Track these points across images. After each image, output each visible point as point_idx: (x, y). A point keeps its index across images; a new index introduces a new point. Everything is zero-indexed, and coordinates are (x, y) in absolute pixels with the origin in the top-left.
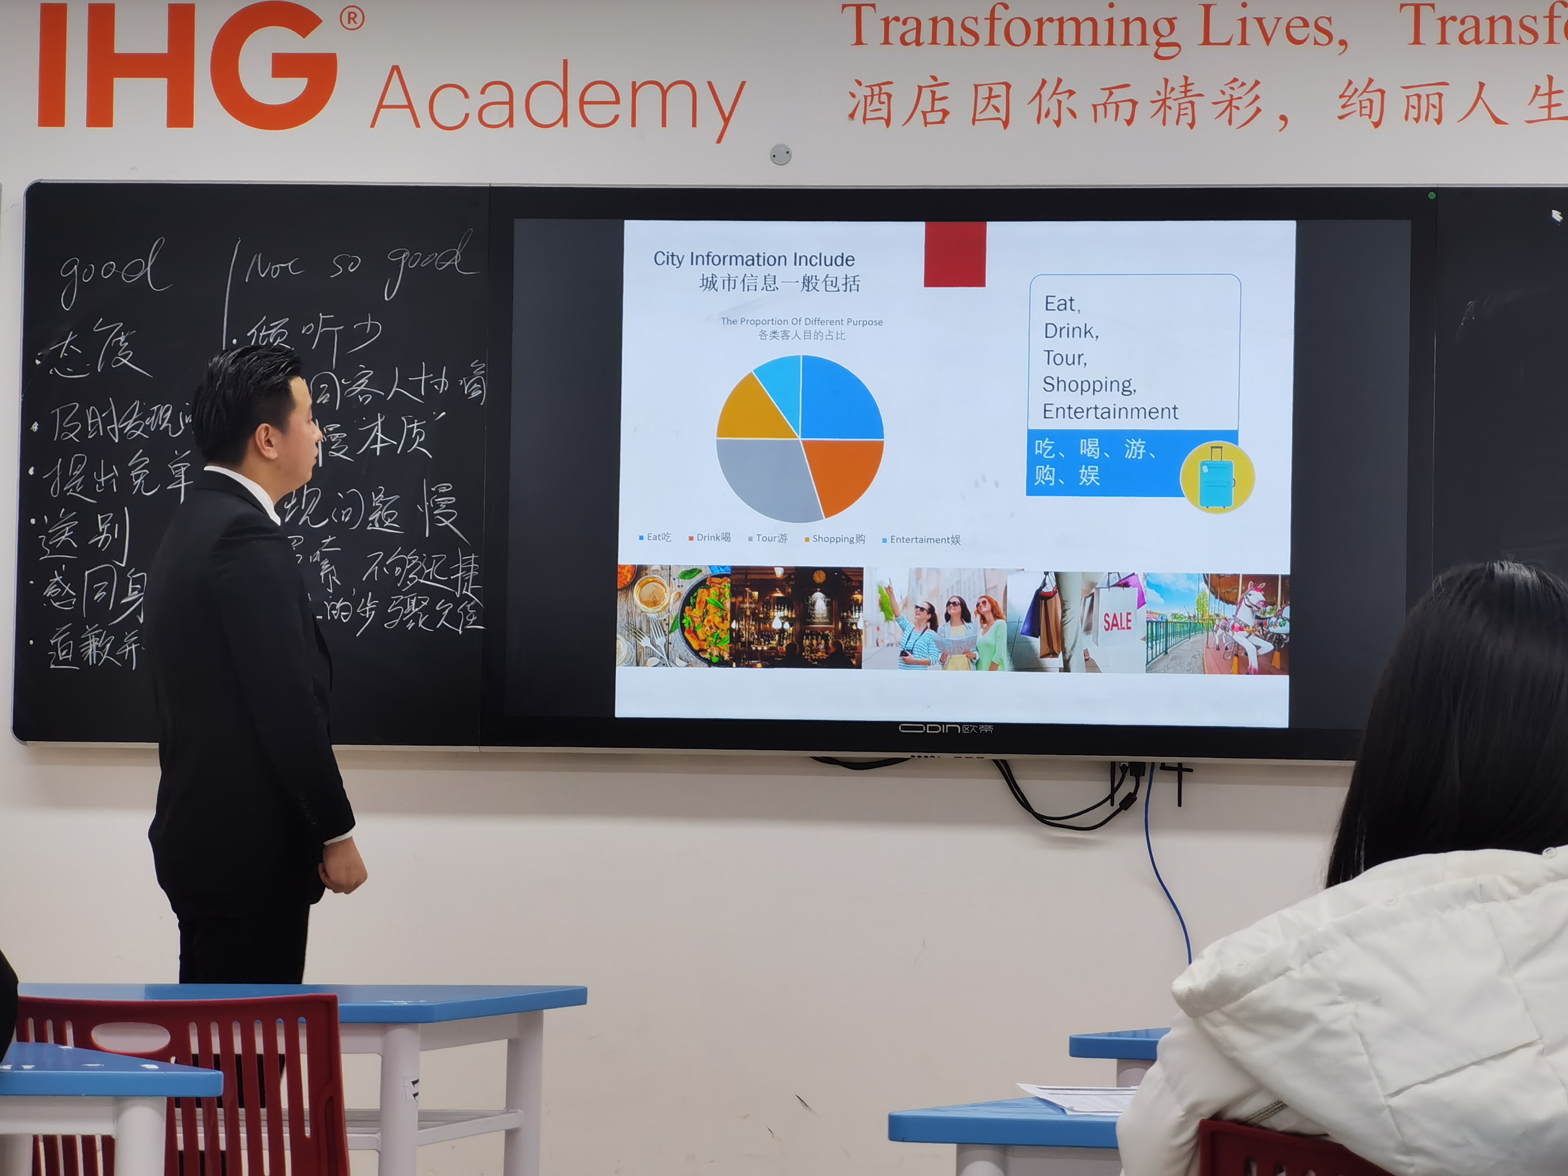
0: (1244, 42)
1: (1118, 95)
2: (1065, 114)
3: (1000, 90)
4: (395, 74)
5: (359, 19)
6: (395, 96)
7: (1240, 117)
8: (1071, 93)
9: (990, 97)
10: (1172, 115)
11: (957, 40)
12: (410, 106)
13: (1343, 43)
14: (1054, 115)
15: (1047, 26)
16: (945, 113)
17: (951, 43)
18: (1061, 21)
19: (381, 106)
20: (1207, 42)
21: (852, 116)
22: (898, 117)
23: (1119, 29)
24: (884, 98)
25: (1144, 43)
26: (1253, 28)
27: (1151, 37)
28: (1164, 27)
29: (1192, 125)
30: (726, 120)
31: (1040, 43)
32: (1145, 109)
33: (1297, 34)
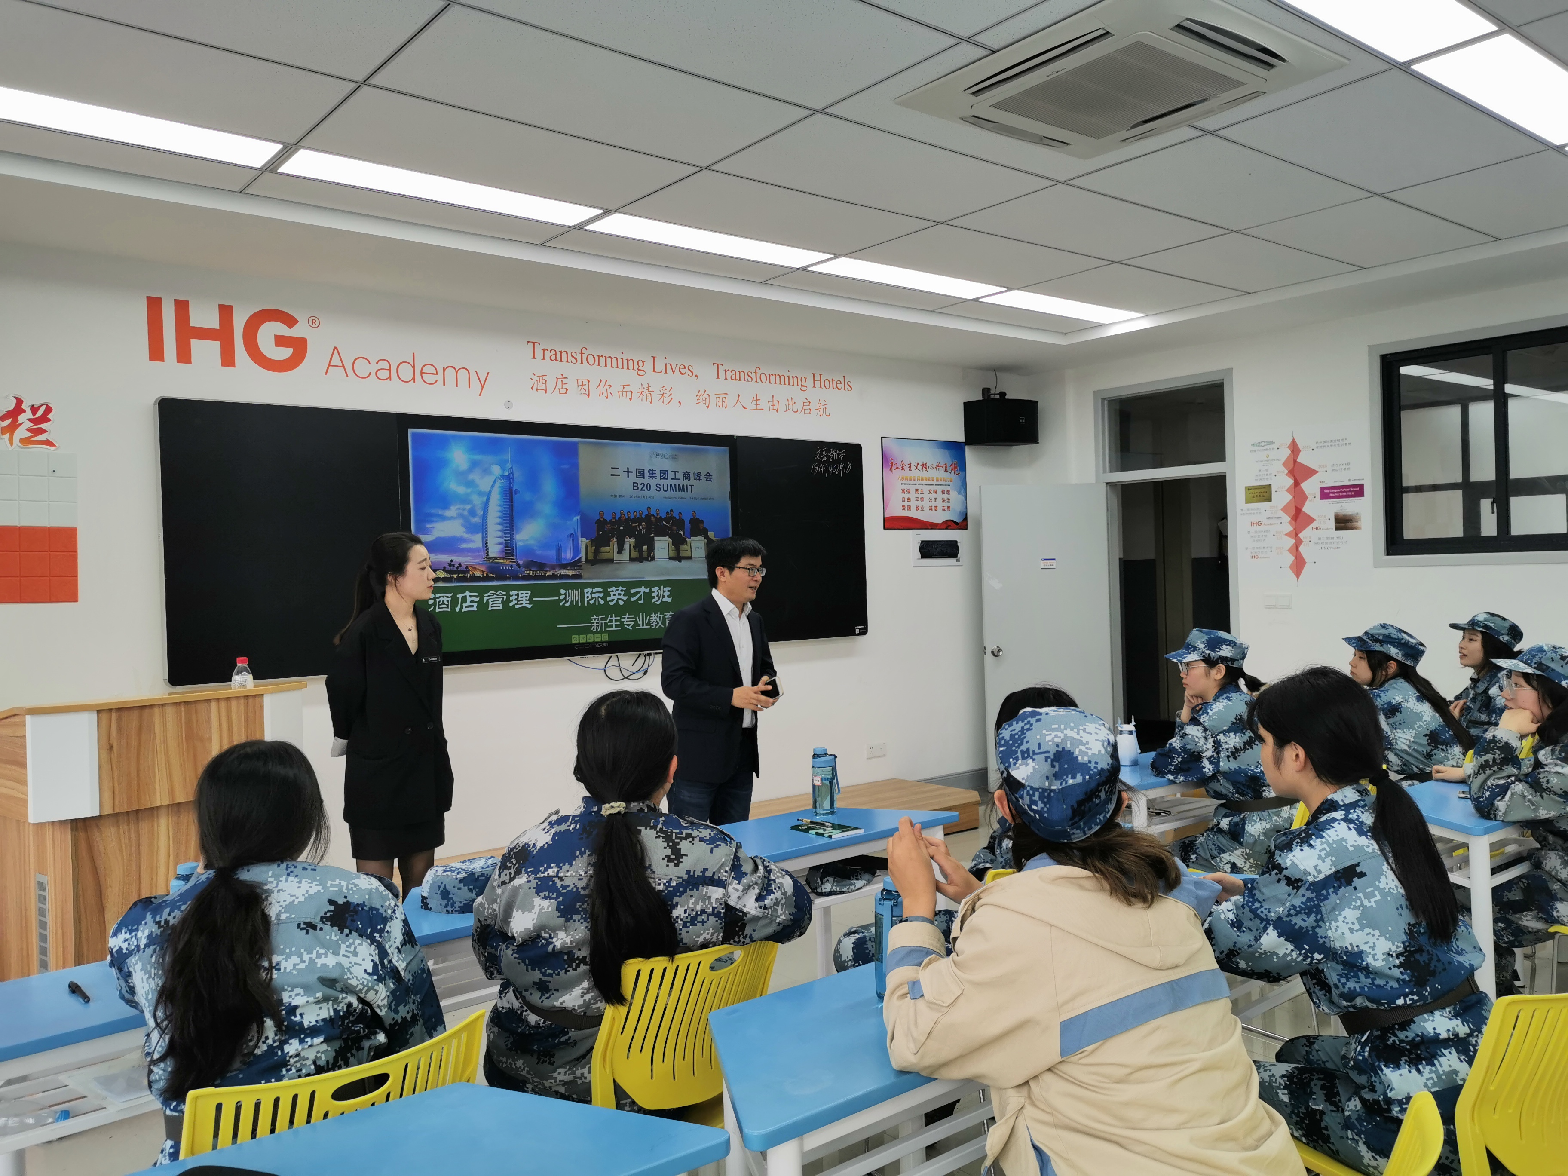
0: (666, 372)
1: (627, 388)
2: (609, 394)
3: (586, 382)
4: (336, 350)
5: (317, 323)
6: (336, 361)
7: (667, 400)
8: (611, 386)
9: (582, 385)
10: (644, 398)
11: (569, 361)
12: (343, 366)
13: (696, 376)
14: (605, 394)
15: (601, 358)
16: (567, 390)
17: (567, 361)
18: (606, 357)
19: (329, 365)
20: (654, 371)
21: (532, 388)
22: (550, 390)
23: (625, 362)
24: (544, 381)
25: (633, 369)
26: (669, 367)
27: (636, 367)
28: (641, 364)
29: (651, 402)
30: (483, 387)
31: (599, 365)
32: (636, 395)
33: (683, 371)
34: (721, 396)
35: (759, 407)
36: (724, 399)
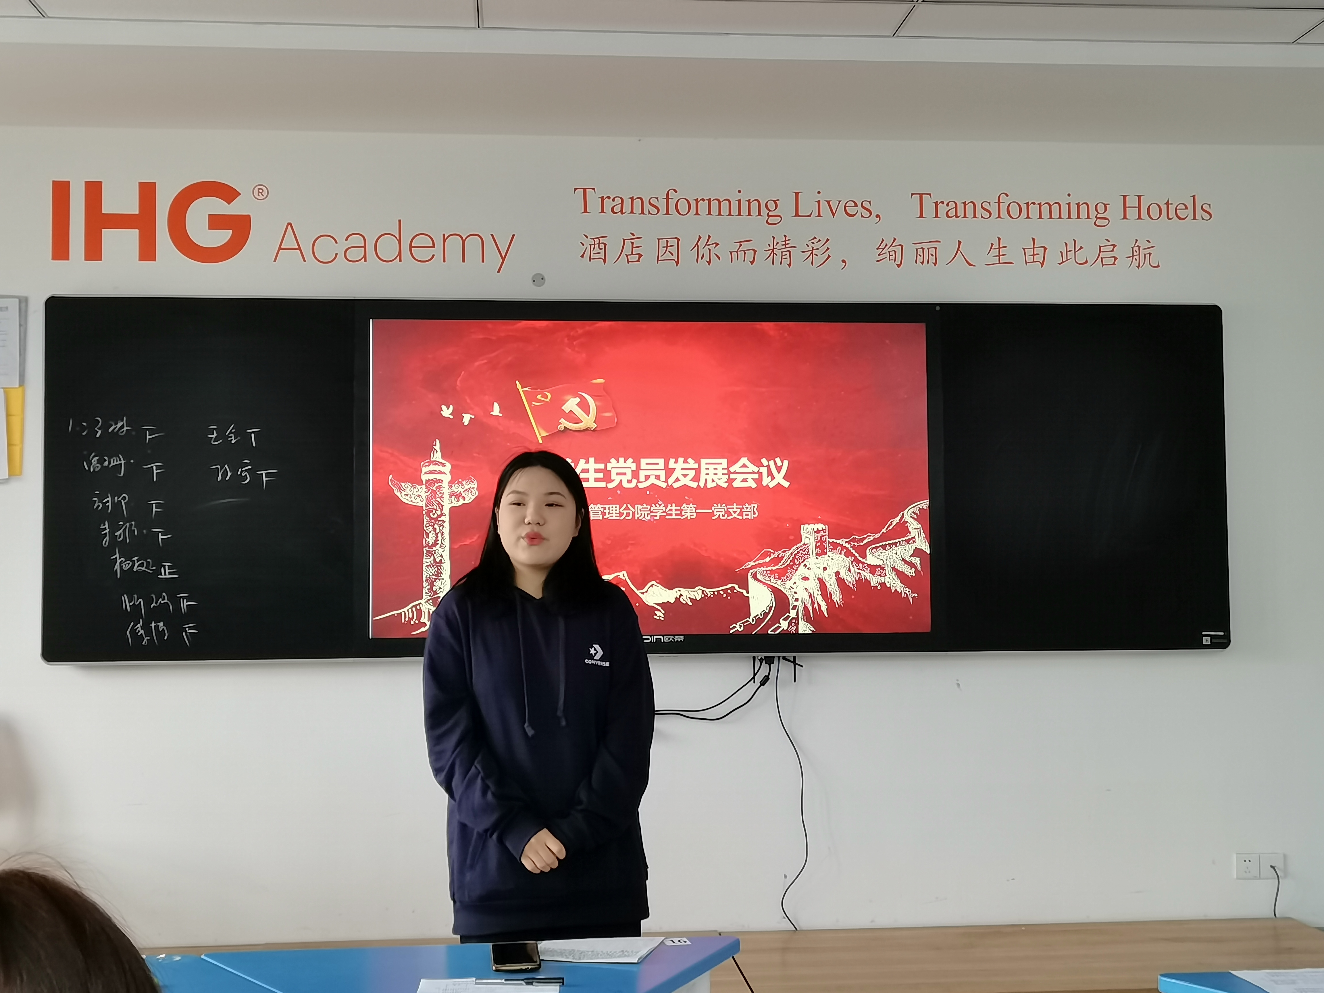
0: (819, 215)
1: (745, 246)
2: (713, 257)
3: (673, 242)
4: (289, 226)
5: (265, 193)
6: (290, 241)
7: (818, 260)
8: (717, 244)
9: (667, 246)
10: (777, 259)
11: (646, 211)
12: (299, 248)
13: (878, 216)
14: (707, 258)
15: (701, 203)
16: (640, 256)
17: (642, 213)
18: (709, 200)
19: (280, 248)
20: (797, 214)
21: (582, 256)
22: (611, 258)
23: (745, 206)
24: (602, 246)
25: (759, 215)
26: (824, 205)
27: (764, 211)
28: (771, 206)
29: (789, 265)
30: (503, 259)
31: (697, 214)
32: (762, 255)
33: (851, 211)
34: (925, 246)
35: (1003, 259)
36: (932, 251)
